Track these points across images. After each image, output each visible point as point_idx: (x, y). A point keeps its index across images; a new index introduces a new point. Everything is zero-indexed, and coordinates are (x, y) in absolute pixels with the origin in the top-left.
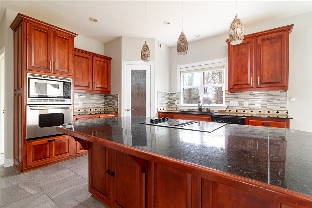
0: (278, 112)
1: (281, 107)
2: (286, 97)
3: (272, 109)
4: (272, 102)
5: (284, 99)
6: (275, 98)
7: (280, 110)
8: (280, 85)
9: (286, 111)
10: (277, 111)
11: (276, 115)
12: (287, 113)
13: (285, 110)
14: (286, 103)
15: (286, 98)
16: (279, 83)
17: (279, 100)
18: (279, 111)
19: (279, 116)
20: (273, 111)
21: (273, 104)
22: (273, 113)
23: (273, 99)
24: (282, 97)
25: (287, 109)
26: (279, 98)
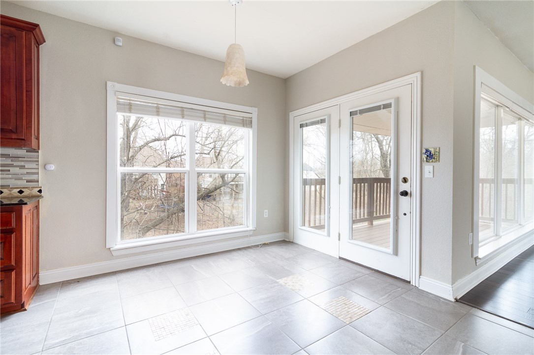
0: (21, 192)
1: (27, 182)
2: (38, 161)
3: (9, 186)
4: (9, 171)
5: (34, 165)
6: (15, 164)
7: (26, 188)
8: (14, 136)
9: (39, 189)
10: (19, 190)
11: (17, 197)
12: (40, 191)
13: (37, 186)
14: (38, 173)
15: (37, 163)
16: (11, 131)
17: (23, 167)
18: (23, 190)
19: (23, 199)
20: (10, 191)
21: (10, 176)
22: (10, 194)
23: (12, 165)
24: (30, 161)
25: (40, 184)
26: (23, 164)
